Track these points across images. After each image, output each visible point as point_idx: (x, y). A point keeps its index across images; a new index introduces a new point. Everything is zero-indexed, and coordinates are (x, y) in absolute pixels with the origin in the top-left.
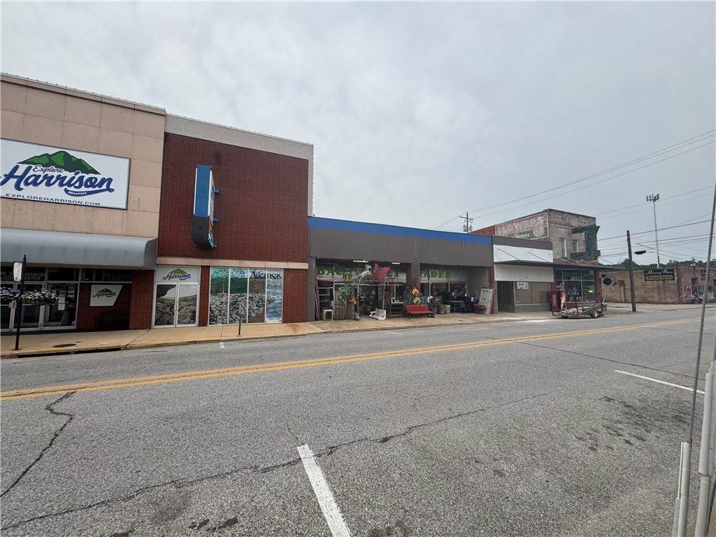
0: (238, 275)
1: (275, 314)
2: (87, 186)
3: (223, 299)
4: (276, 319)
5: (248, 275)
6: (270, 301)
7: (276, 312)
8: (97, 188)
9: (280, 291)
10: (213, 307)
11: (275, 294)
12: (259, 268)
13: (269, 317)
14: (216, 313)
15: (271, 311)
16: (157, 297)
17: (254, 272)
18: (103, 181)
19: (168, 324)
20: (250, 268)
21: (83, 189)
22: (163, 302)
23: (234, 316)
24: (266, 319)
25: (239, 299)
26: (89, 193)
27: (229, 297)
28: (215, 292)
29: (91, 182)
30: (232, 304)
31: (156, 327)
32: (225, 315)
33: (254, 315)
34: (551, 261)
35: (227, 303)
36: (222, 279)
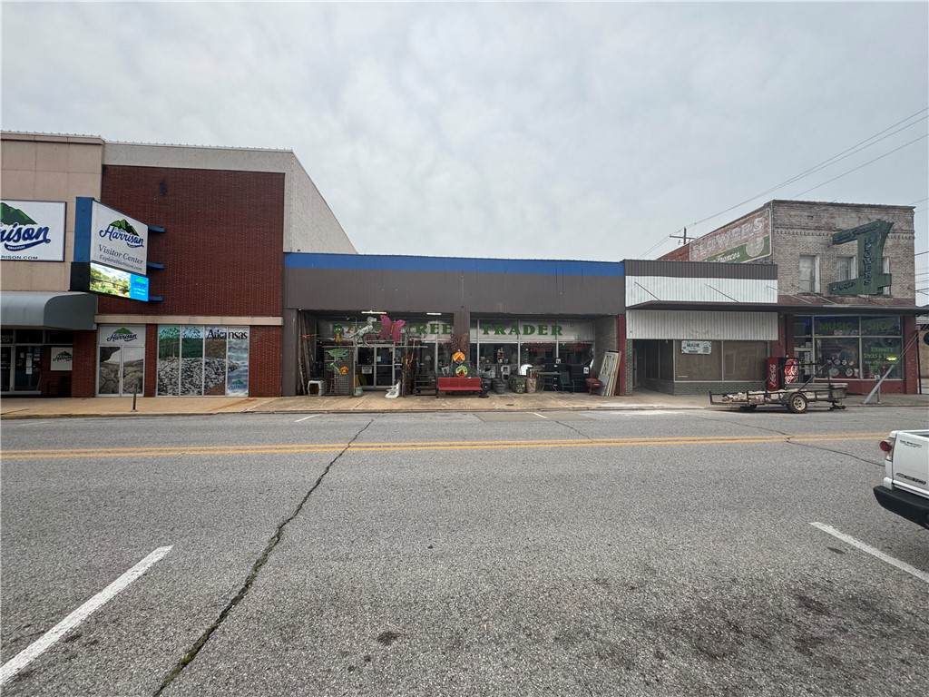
0: (190, 334)
1: (240, 385)
2: (25, 239)
3: (174, 365)
4: (240, 391)
5: (204, 334)
6: (232, 368)
7: (241, 383)
8: (34, 240)
9: (246, 355)
10: (162, 373)
11: (239, 358)
12: (218, 326)
13: (232, 388)
14: (166, 381)
15: (233, 380)
16: (101, 361)
17: (211, 331)
18: (40, 230)
19: (113, 392)
20: (206, 326)
21: (22, 242)
22: (106, 366)
23: (187, 386)
24: (228, 391)
25: (194, 365)
26: (27, 246)
27: (180, 363)
28: (165, 356)
29: (28, 235)
30: (184, 371)
31: (100, 395)
32: (176, 384)
33: (211, 385)
34: (773, 300)
35: (178, 369)
36: (172, 340)
